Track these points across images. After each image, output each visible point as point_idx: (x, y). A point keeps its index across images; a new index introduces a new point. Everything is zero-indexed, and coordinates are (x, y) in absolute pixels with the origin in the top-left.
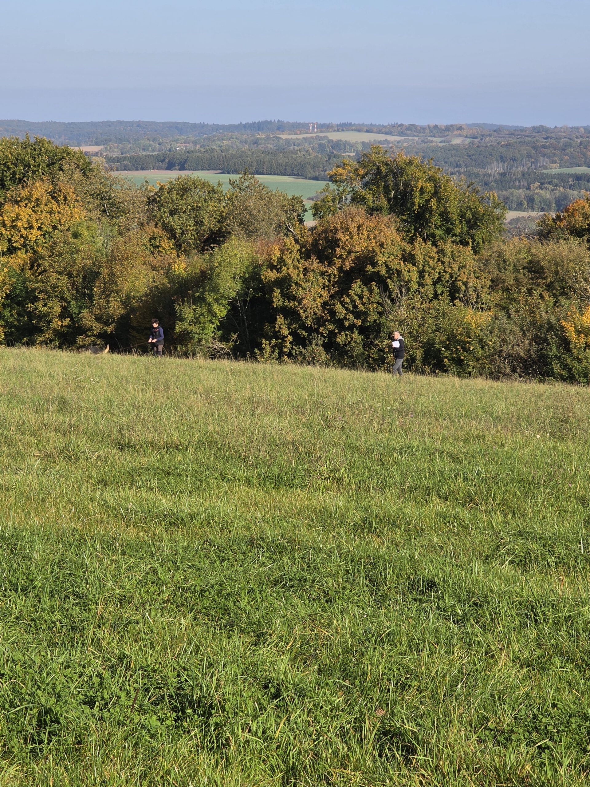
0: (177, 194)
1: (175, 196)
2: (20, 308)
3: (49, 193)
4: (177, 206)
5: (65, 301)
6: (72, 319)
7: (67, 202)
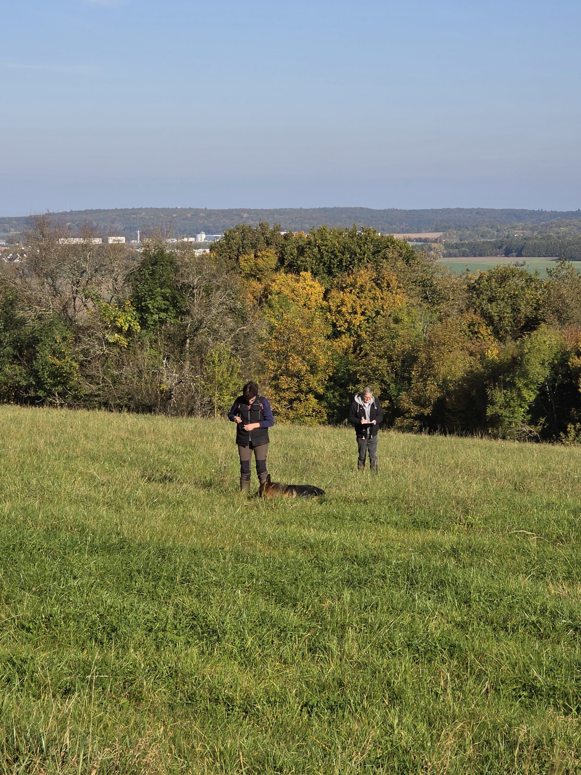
0: (496, 282)
1: (494, 284)
2: (342, 391)
3: (373, 280)
4: (496, 294)
5: (385, 384)
6: (391, 401)
7: (390, 288)
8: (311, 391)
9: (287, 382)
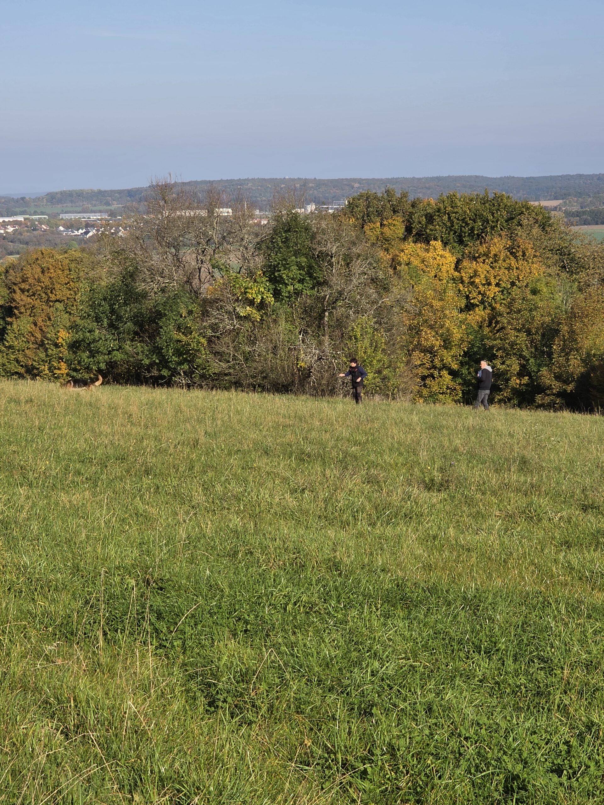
3: (507, 248)
5: (524, 359)
6: (530, 377)
7: (526, 257)
8: (444, 367)
9: (419, 358)
